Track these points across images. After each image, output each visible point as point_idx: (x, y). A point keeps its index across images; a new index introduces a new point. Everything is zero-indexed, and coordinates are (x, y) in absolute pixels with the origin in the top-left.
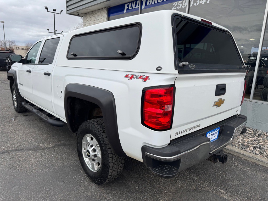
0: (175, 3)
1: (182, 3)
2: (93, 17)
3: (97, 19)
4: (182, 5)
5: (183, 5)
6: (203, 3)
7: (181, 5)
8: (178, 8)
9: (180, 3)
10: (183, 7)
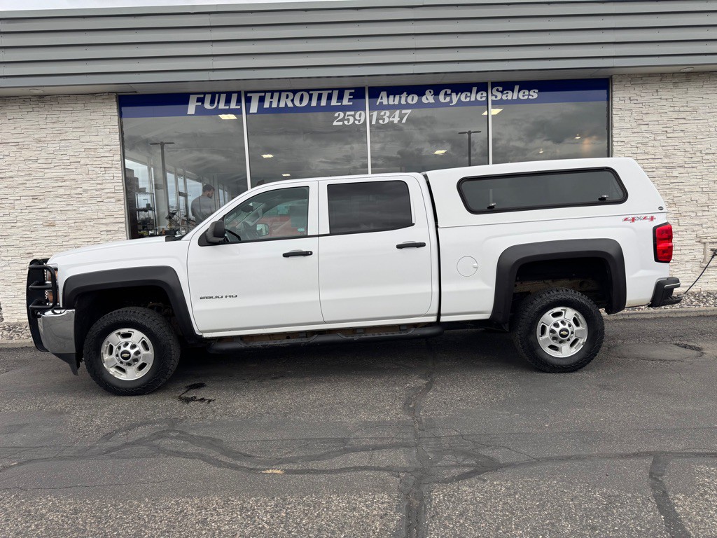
0: (339, 114)
1: (354, 116)
2: (46, 113)
3: (67, 119)
4: (355, 119)
5: (357, 120)
6: (396, 122)
7: (352, 120)
8: (346, 122)
9: (348, 116)
10: (357, 122)
